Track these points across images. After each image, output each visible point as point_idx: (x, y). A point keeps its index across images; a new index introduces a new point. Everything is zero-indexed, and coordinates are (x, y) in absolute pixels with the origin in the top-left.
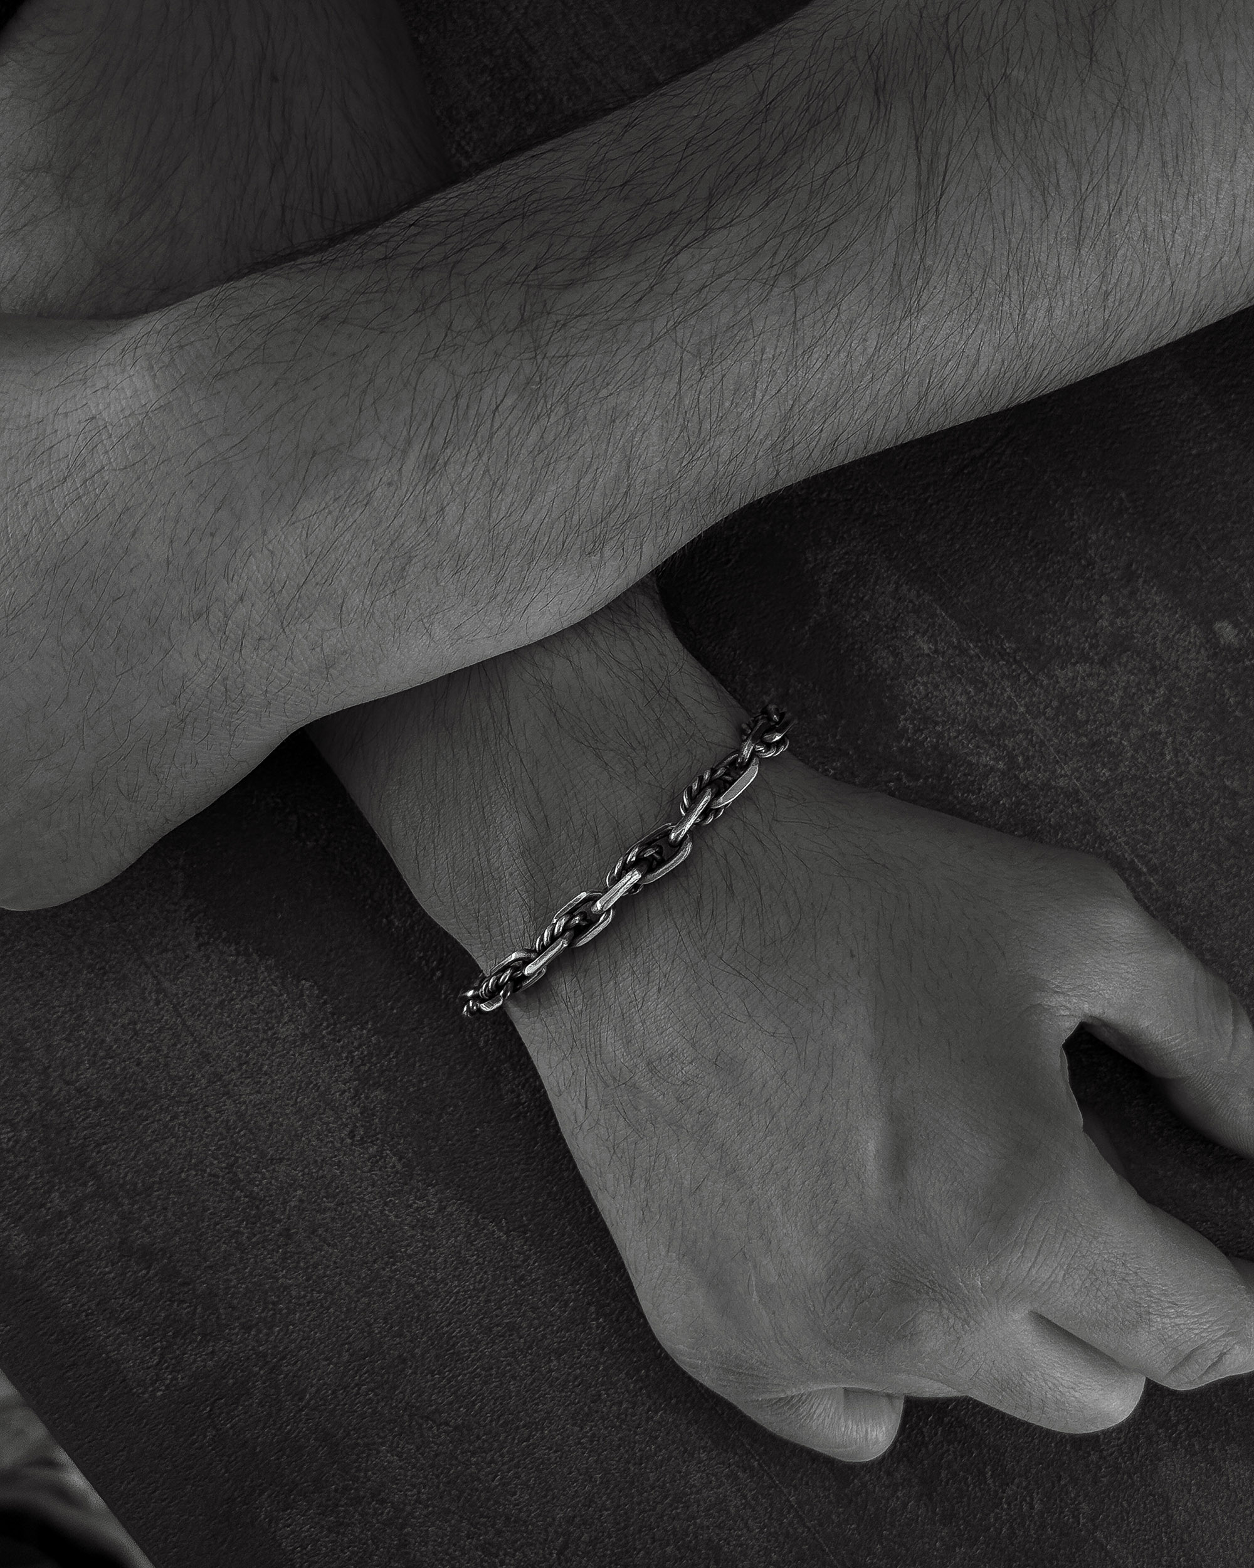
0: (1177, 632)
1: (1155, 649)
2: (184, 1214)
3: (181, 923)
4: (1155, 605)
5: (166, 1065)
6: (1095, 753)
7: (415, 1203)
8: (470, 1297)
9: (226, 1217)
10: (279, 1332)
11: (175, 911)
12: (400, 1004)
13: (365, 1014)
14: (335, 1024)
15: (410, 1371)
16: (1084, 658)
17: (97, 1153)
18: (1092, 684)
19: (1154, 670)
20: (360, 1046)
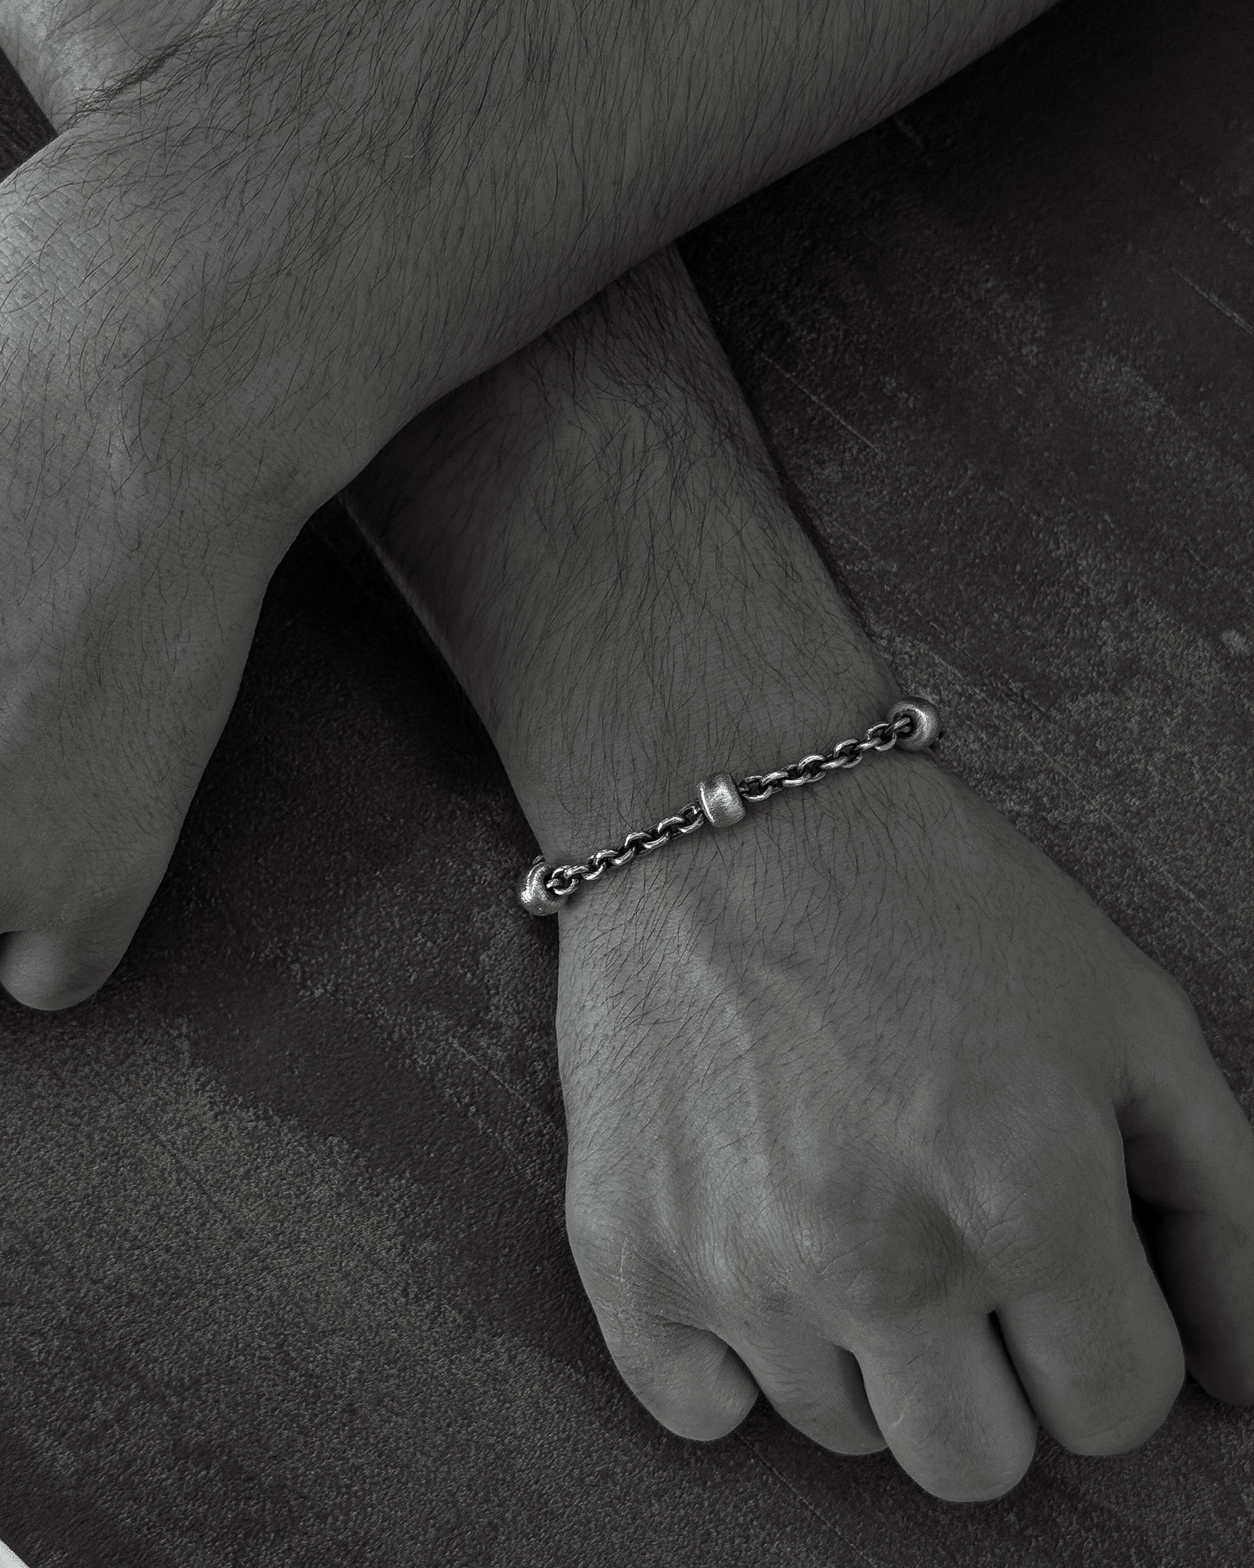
0: (1184, 649)
1: (1165, 667)
2: (238, 1404)
3: (193, 1095)
4: (1157, 623)
5: (197, 1247)
6: (1121, 784)
7: (482, 1356)
8: (555, 1449)
9: (283, 1401)
10: (356, 1516)
11: (185, 1083)
12: (436, 1147)
13: (400, 1162)
14: (371, 1179)
15: (504, 1538)
16: (1094, 688)
17: (136, 1353)
18: (1107, 713)
19: (1167, 690)
20: (401, 1197)
